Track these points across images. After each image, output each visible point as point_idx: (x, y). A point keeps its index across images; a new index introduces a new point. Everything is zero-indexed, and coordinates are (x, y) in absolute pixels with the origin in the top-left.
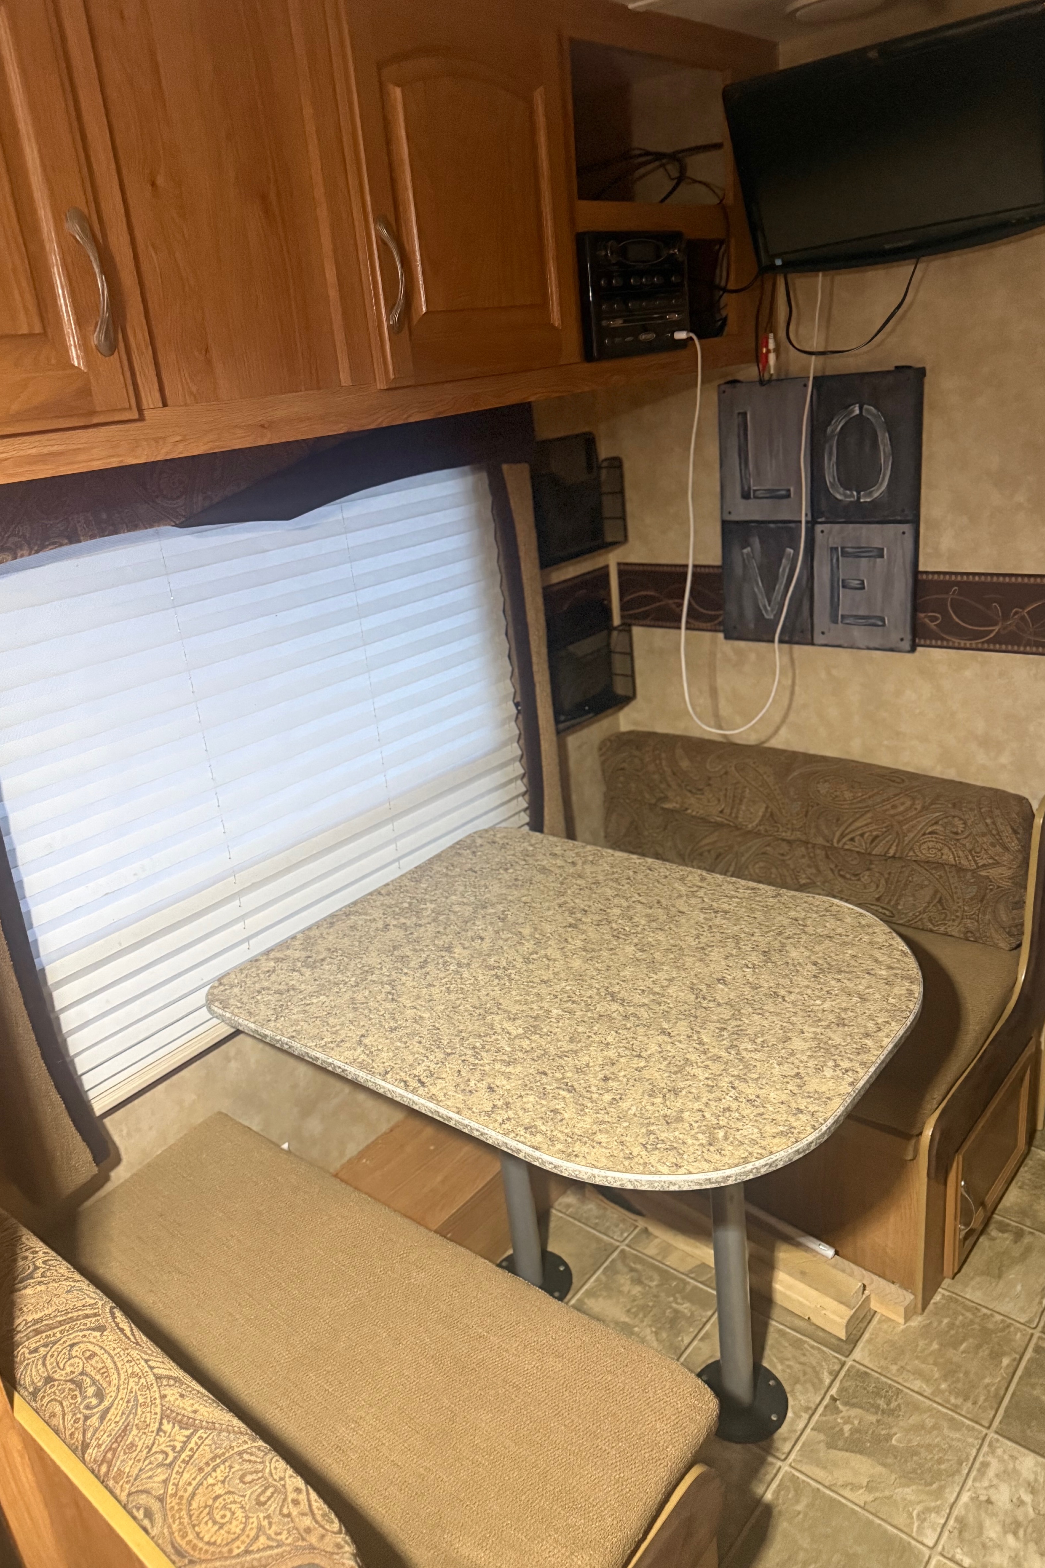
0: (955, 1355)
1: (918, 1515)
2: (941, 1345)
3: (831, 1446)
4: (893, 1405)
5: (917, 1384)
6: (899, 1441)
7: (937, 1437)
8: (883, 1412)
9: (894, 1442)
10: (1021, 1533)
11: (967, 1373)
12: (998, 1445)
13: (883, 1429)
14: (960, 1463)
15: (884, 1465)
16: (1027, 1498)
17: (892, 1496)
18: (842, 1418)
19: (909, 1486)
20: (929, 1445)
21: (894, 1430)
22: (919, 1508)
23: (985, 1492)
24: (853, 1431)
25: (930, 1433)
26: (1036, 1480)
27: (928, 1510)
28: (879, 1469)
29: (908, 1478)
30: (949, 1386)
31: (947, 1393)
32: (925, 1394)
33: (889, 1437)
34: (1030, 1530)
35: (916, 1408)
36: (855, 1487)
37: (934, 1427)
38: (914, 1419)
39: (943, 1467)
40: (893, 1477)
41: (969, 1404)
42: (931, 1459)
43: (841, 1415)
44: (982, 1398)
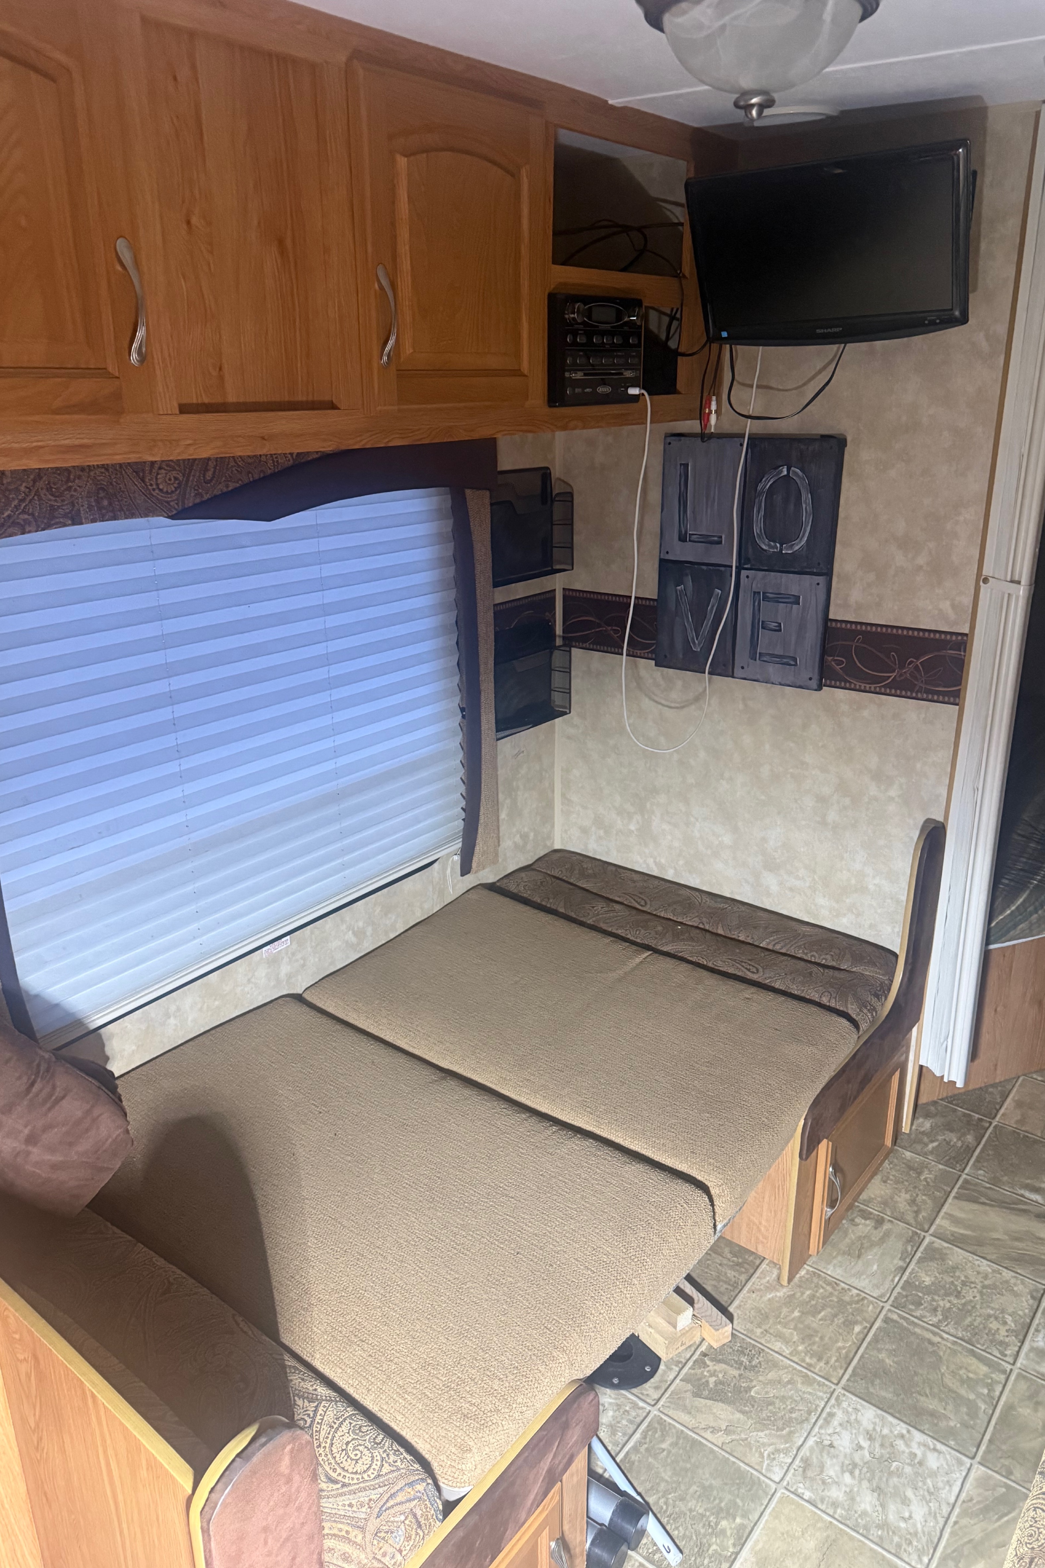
0: (813, 1322)
1: (769, 1455)
2: (803, 1313)
3: (697, 1395)
4: (754, 1363)
5: (778, 1345)
6: (757, 1393)
7: (791, 1390)
8: (745, 1368)
9: (752, 1393)
10: (857, 1472)
11: (822, 1338)
12: (844, 1399)
13: (743, 1382)
14: (809, 1413)
15: (743, 1412)
16: (865, 1444)
17: (746, 1439)
18: (708, 1371)
19: (762, 1431)
20: (783, 1397)
21: (754, 1383)
22: (770, 1449)
23: (829, 1438)
24: (716, 1383)
25: (785, 1387)
26: (874, 1429)
27: (778, 1451)
28: (738, 1415)
29: (762, 1424)
30: (806, 1348)
31: (803, 1354)
32: (784, 1354)
33: (749, 1389)
34: (865, 1470)
35: (775, 1365)
36: (714, 1430)
37: (789, 1382)
38: (772, 1375)
39: (794, 1415)
40: (750, 1422)
41: (822, 1364)
42: (784, 1408)
43: (707, 1369)
44: (834, 1359)
